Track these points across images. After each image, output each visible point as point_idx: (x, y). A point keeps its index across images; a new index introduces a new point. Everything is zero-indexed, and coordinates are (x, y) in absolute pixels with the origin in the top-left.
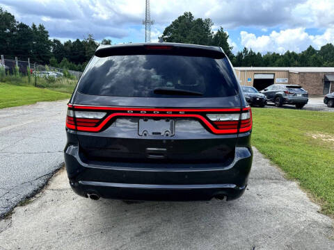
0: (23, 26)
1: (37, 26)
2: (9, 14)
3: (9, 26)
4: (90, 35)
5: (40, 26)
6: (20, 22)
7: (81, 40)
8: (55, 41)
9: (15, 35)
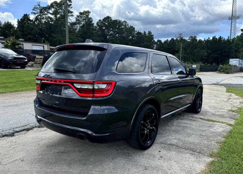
0: (139, 33)
1: (147, 33)
2: (132, 27)
3: (131, 34)
4: (180, 34)
5: (149, 32)
6: (137, 31)
7: (175, 39)
8: (158, 41)
9: (134, 40)
